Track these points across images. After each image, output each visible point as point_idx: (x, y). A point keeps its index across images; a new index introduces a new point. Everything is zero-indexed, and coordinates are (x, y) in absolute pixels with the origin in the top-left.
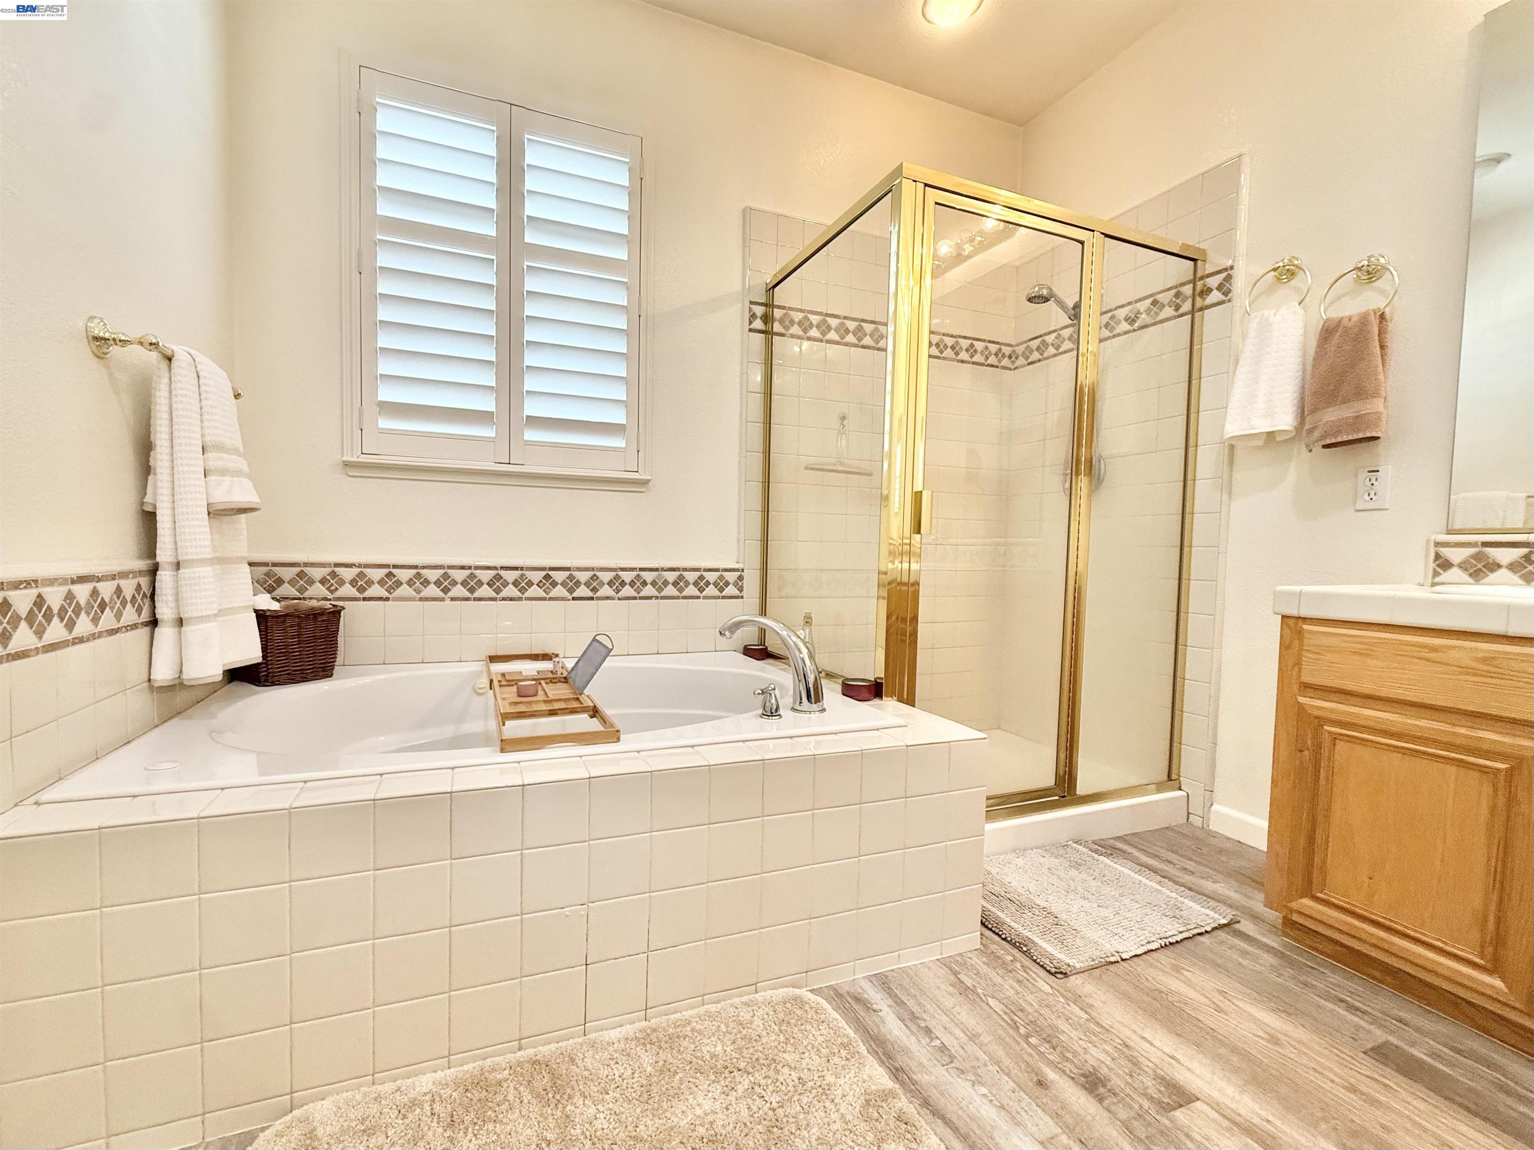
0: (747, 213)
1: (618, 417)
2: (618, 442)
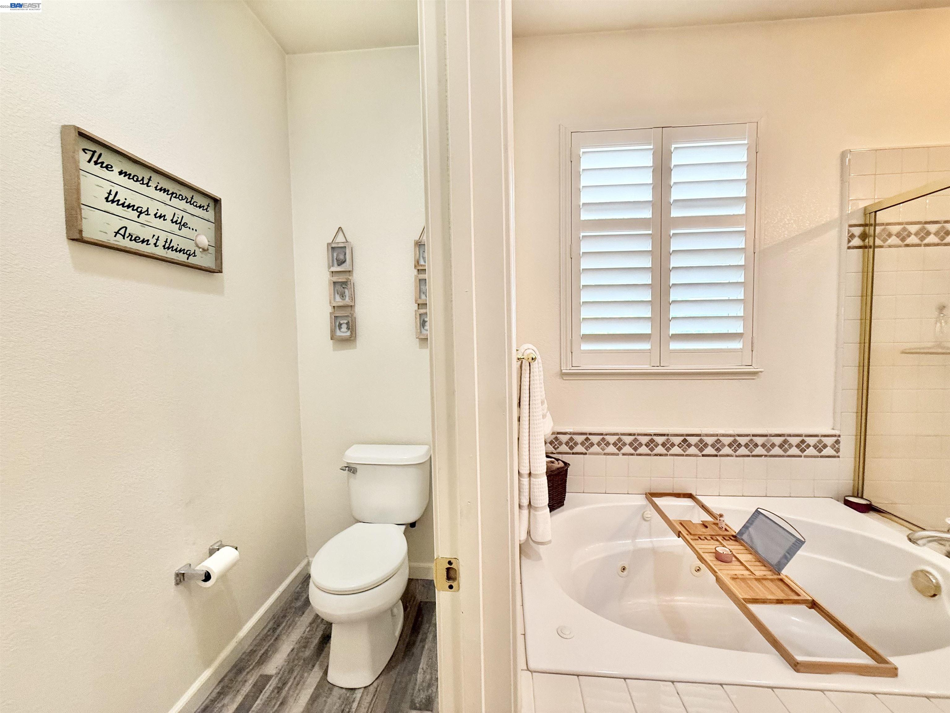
0: (845, 155)
1: (737, 328)
2: (737, 345)
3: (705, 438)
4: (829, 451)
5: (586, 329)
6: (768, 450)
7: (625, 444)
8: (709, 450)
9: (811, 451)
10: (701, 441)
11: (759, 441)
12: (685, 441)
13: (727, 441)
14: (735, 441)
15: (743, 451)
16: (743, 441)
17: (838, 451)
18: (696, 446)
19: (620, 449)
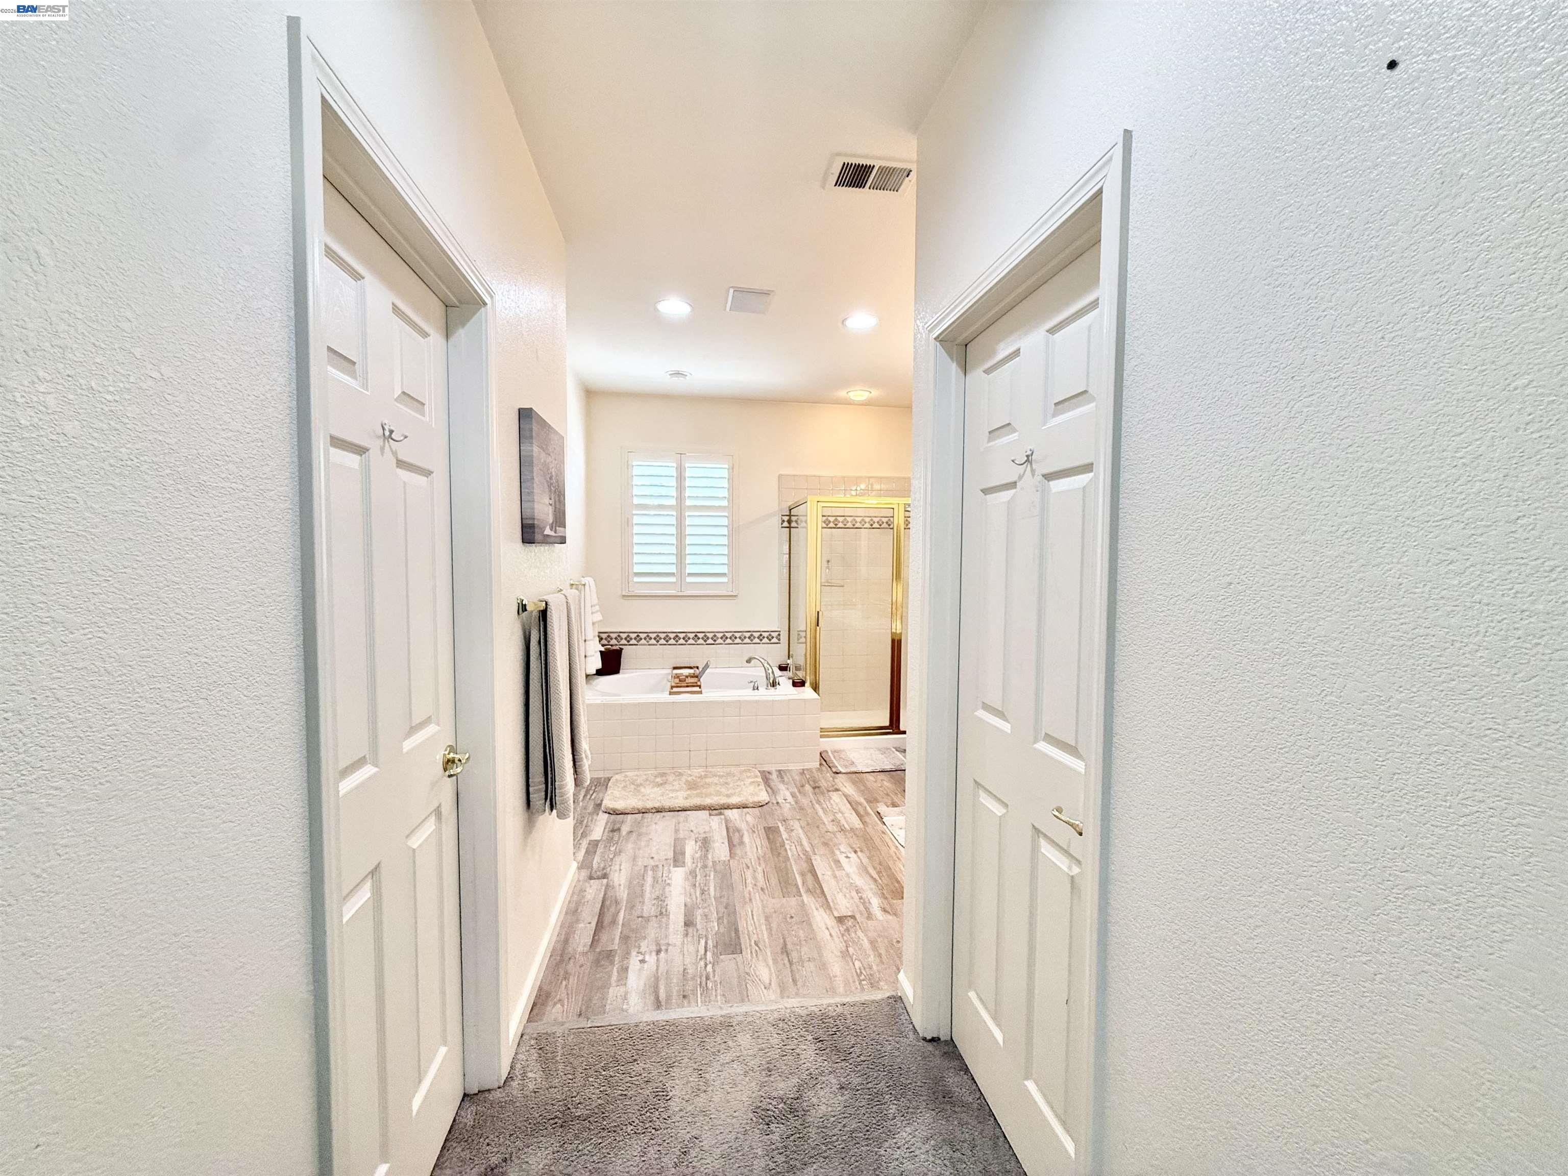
0: (780, 476)
1: (724, 569)
2: (724, 580)
3: (707, 634)
4: (775, 640)
5: (637, 569)
6: (742, 640)
7: (661, 638)
8: (710, 641)
9: (765, 640)
10: (705, 636)
11: (738, 635)
12: (696, 636)
13: (720, 635)
14: (724, 635)
15: (729, 641)
16: (728, 635)
17: (779, 640)
18: (703, 638)
19: (658, 641)
